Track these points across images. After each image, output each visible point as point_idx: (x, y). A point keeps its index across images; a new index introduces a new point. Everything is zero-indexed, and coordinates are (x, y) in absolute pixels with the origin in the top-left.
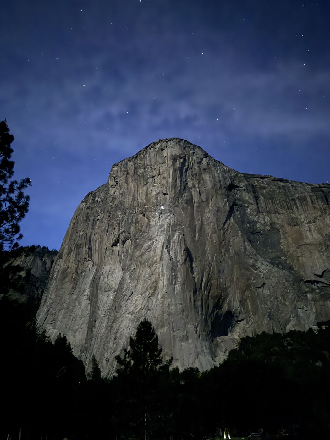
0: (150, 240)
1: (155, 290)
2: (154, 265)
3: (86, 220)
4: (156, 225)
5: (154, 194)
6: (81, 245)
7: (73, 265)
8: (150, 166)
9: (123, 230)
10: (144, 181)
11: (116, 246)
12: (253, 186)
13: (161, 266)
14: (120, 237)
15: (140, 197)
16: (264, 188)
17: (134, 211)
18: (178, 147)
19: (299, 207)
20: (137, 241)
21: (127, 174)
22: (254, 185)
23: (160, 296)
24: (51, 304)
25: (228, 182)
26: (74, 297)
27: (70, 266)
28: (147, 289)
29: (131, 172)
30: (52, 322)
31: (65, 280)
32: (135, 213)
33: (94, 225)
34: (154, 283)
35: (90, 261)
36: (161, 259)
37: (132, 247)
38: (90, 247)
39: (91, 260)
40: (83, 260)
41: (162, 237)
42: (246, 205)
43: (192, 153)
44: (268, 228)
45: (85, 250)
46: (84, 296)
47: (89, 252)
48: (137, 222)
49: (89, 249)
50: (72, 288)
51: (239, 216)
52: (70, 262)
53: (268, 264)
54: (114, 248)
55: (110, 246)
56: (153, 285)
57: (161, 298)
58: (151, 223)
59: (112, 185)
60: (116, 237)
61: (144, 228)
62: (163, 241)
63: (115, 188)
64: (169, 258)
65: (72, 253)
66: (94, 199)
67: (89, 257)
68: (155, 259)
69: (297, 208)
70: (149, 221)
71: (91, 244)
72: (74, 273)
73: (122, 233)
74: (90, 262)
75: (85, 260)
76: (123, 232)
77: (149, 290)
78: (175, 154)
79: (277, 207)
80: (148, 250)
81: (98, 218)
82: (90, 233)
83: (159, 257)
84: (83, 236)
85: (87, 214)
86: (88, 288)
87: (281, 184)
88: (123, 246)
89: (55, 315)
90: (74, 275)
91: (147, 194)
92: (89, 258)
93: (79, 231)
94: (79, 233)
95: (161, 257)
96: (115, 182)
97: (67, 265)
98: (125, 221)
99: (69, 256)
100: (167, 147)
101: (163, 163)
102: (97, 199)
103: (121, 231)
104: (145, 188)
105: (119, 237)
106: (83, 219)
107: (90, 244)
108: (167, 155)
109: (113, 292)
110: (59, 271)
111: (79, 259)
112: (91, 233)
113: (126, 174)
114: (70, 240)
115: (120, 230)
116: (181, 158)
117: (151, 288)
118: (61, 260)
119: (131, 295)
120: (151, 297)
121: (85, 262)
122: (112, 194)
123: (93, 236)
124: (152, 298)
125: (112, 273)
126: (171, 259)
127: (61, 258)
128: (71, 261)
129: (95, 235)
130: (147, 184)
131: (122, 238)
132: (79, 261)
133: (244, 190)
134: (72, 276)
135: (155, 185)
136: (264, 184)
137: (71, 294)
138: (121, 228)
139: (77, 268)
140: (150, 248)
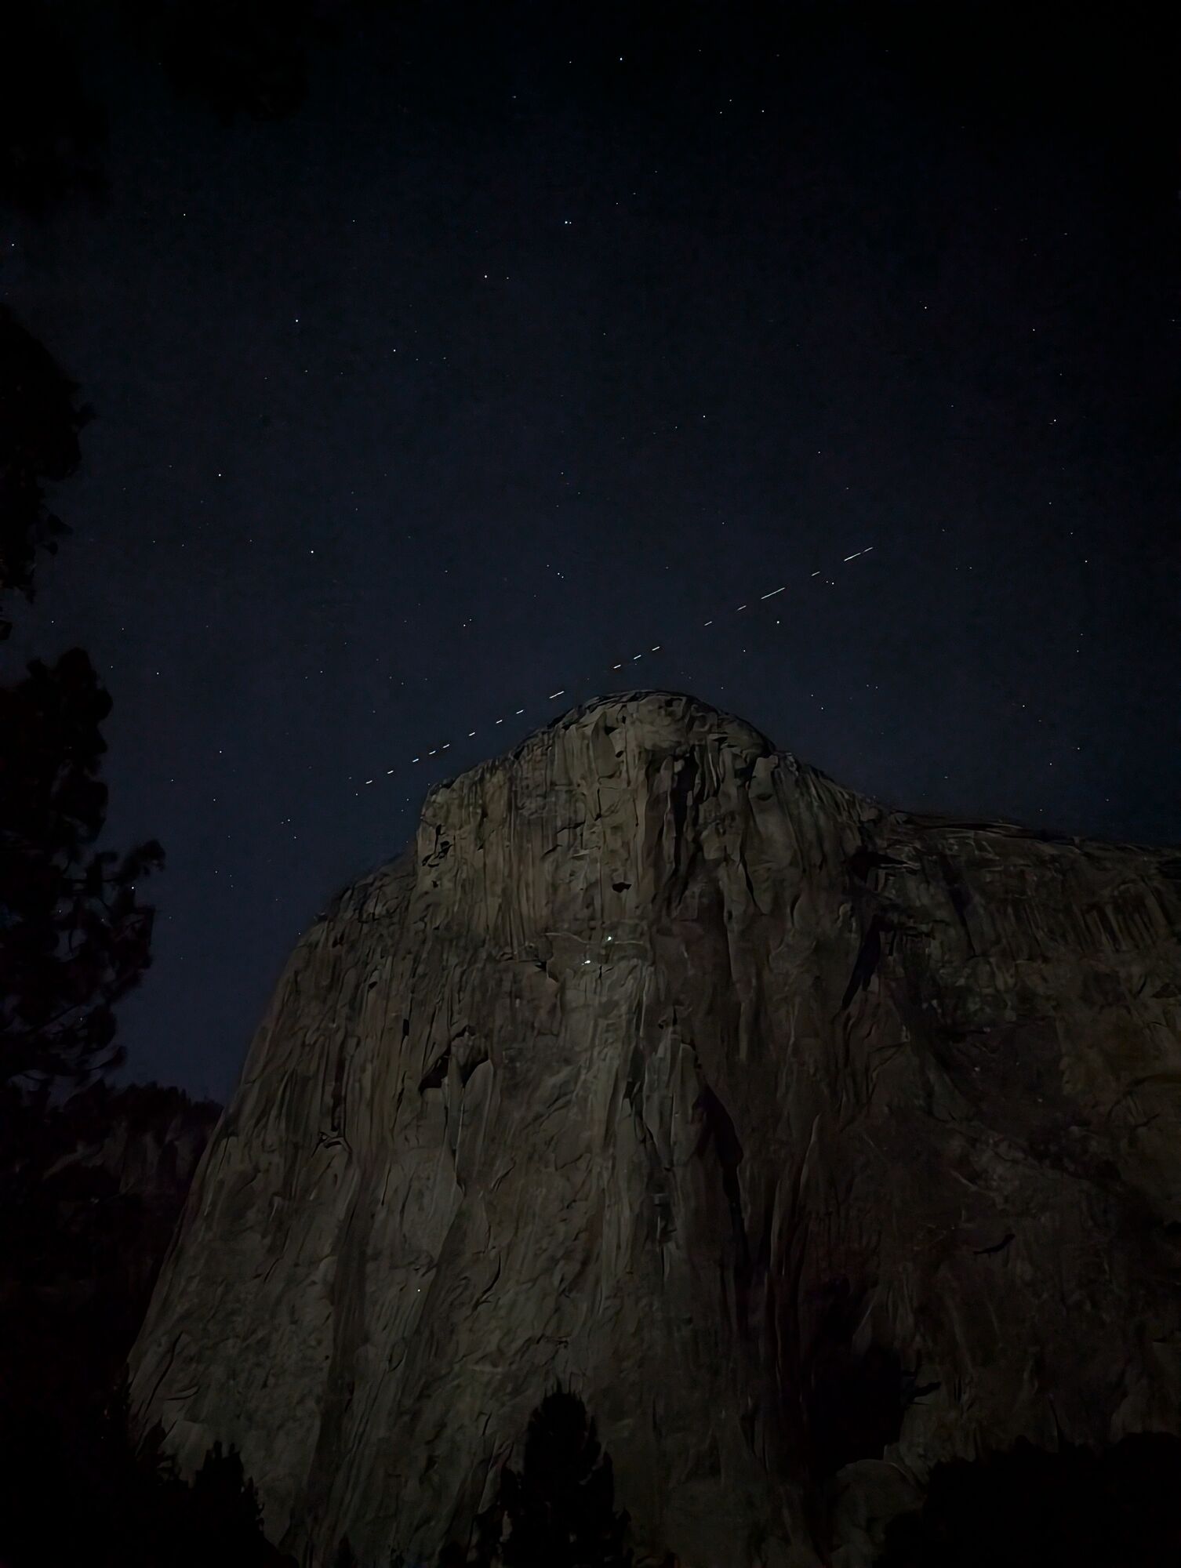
0: (567, 1061)
1: (585, 1263)
2: (582, 1164)
3: (330, 988)
4: (586, 1006)
5: (581, 886)
6: (306, 1080)
7: (275, 1159)
8: (565, 788)
9: (465, 1023)
10: (544, 837)
11: (438, 1085)
12: (943, 856)
13: (607, 1168)
14: (453, 1049)
15: (528, 899)
16: (986, 863)
17: (508, 950)
18: (667, 721)
19: (1119, 936)
20: (518, 1065)
21: (484, 815)
22: (948, 852)
23: (605, 1289)
24: (184, 1317)
25: (853, 842)
26: (275, 1287)
27: (264, 1164)
28: (554, 1261)
29: (498, 809)
30: (185, 1394)
31: (243, 1220)
32: (511, 958)
33: (358, 1004)
34: (583, 1236)
35: (338, 1143)
36: (609, 1135)
37: (498, 1090)
38: (339, 1092)
39: (341, 1140)
40: (315, 1141)
41: (610, 1051)
42: (924, 928)
43: (715, 740)
44: (1010, 1015)
45: (322, 1103)
46: (314, 1283)
47: (334, 1108)
48: (515, 994)
50: (271, 1250)
51: (900, 971)
52: (263, 1149)
53: (1020, 1155)
54: (430, 1092)
55: (413, 1085)
56: (577, 1242)
57: (608, 1298)
58: (570, 995)
59: (429, 857)
60: (438, 1051)
61: (543, 1014)
62: (616, 1063)
63: (437, 865)
64: (640, 1136)
65: (274, 1113)
66: (360, 909)
67: (334, 1129)
68: (586, 1135)
69: (1114, 939)
70: (562, 989)
71: (345, 1079)
72: (276, 1194)
73: (461, 1034)
74: (338, 1147)
75: (321, 1140)
76: (464, 1030)
77: (562, 1263)
78: (654, 745)
79: (1040, 935)
80: (561, 1102)
81: (372, 980)
82: (339, 1037)
83: (597, 1131)
84: (318, 1047)
85: (335, 966)
86: (327, 1250)
87: (1047, 849)
88: (464, 1087)
89: (199, 1361)
90: (277, 1200)
91: (555, 887)
92: (336, 1134)
93: (301, 1028)
94: (301, 1034)
95: (607, 1130)
96: (439, 846)
97: (254, 1160)
98: (473, 990)
99: (263, 1122)
100: (624, 720)
101: (611, 777)
102: (370, 907)
103: (455, 1030)
104: (548, 866)
105: (448, 1052)
106: (317, 985)
107: (339, 1078)
108: (626, 748)
109: (421, 1272)
110: (222, 1183)
111: (298, 1139)
112: (346, 1036)
113: (479, 818)
114: (266, 1063)
115: (451, 1025)
116: (676, 758)
117: (568, 1255)
118: (233, 1139)
119: (491, 1283)
120: (570, 1291)
121: (321, 1148)
122: (425, 889)
123: (354, 1046)
124: (573, 1295)
125: (421, 1194)
126: (645, 1138)
127: (235, 1134)
128: (269, 1143)
129: (358, 1042)
130: (554, 849)
131: (460, 1052)
132: (296, 1146)
133: (913, 872)
134: (271, 1205)
135: (583, 852)
136: (981, 848)
137: (263, 1276)
138: (456, 1017)
139: (288, 1174)
140: (565, 1094)
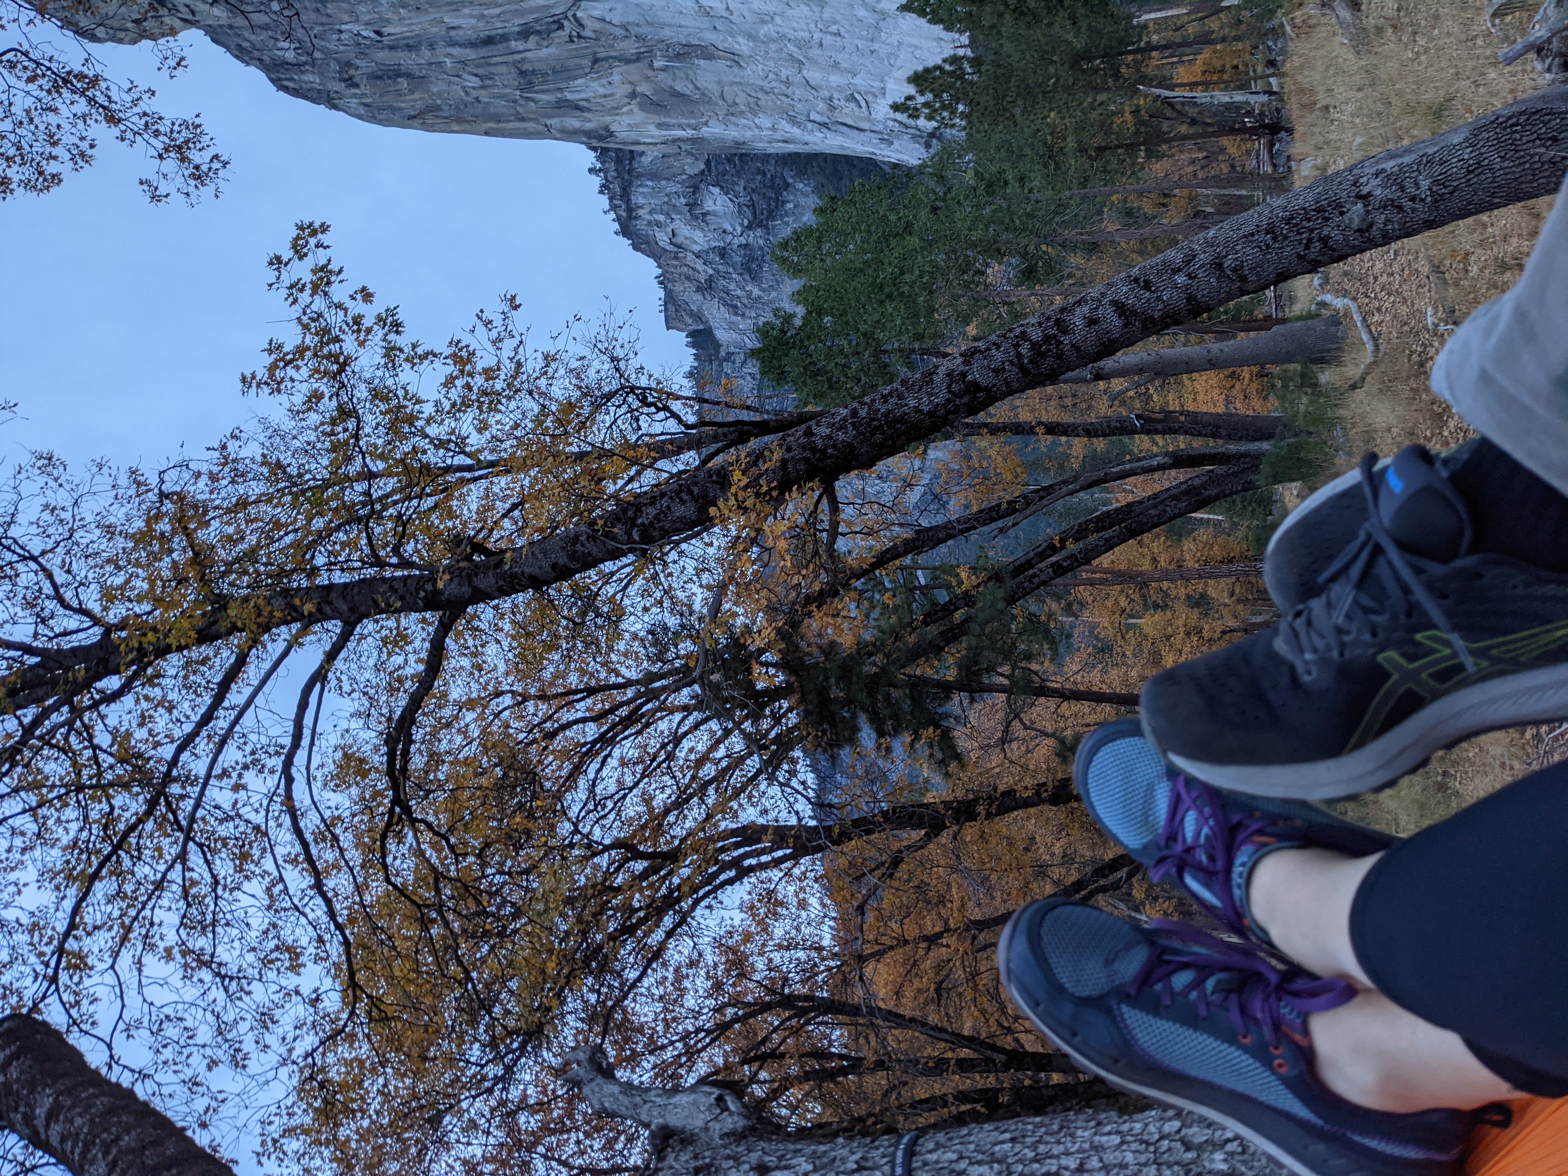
3: (409, 77)
6: (522, 73)
7: (616, 78)
24: (793, 121)
26: (743, 46)
27: (627, 89)
30: (863, 104)
31: (687, 92)
33: (411, 42)
35: (574, 15)
38: (519, 33)
39: (570, 14)
40: (582, 43)
45: (539, 47)
47: (539, 33)
49: (525, 33)
50: (710, 57)
52: (612, 95)
65: (569, 96)
67: (561, 27)
71: (500, 31)
74: (579, 14)
75: (579, 36)
81: (373, 35)
84: (481, 71)
85: (380, 78)
89: (831, 99)
93: (467, 93)
97: (627, 100)
106: (411, 91)
107: (502, 39)
110: (660, 126)
111: (587, 62)
112: (453, 44)
114: (523, 120)
118: (613, 128)
121: (587, 33)
123: (460, 32)
127: (607, 129)
128: (602, 91)
129: (453, 28)
137: (735, 59)
139: (627, 61)
